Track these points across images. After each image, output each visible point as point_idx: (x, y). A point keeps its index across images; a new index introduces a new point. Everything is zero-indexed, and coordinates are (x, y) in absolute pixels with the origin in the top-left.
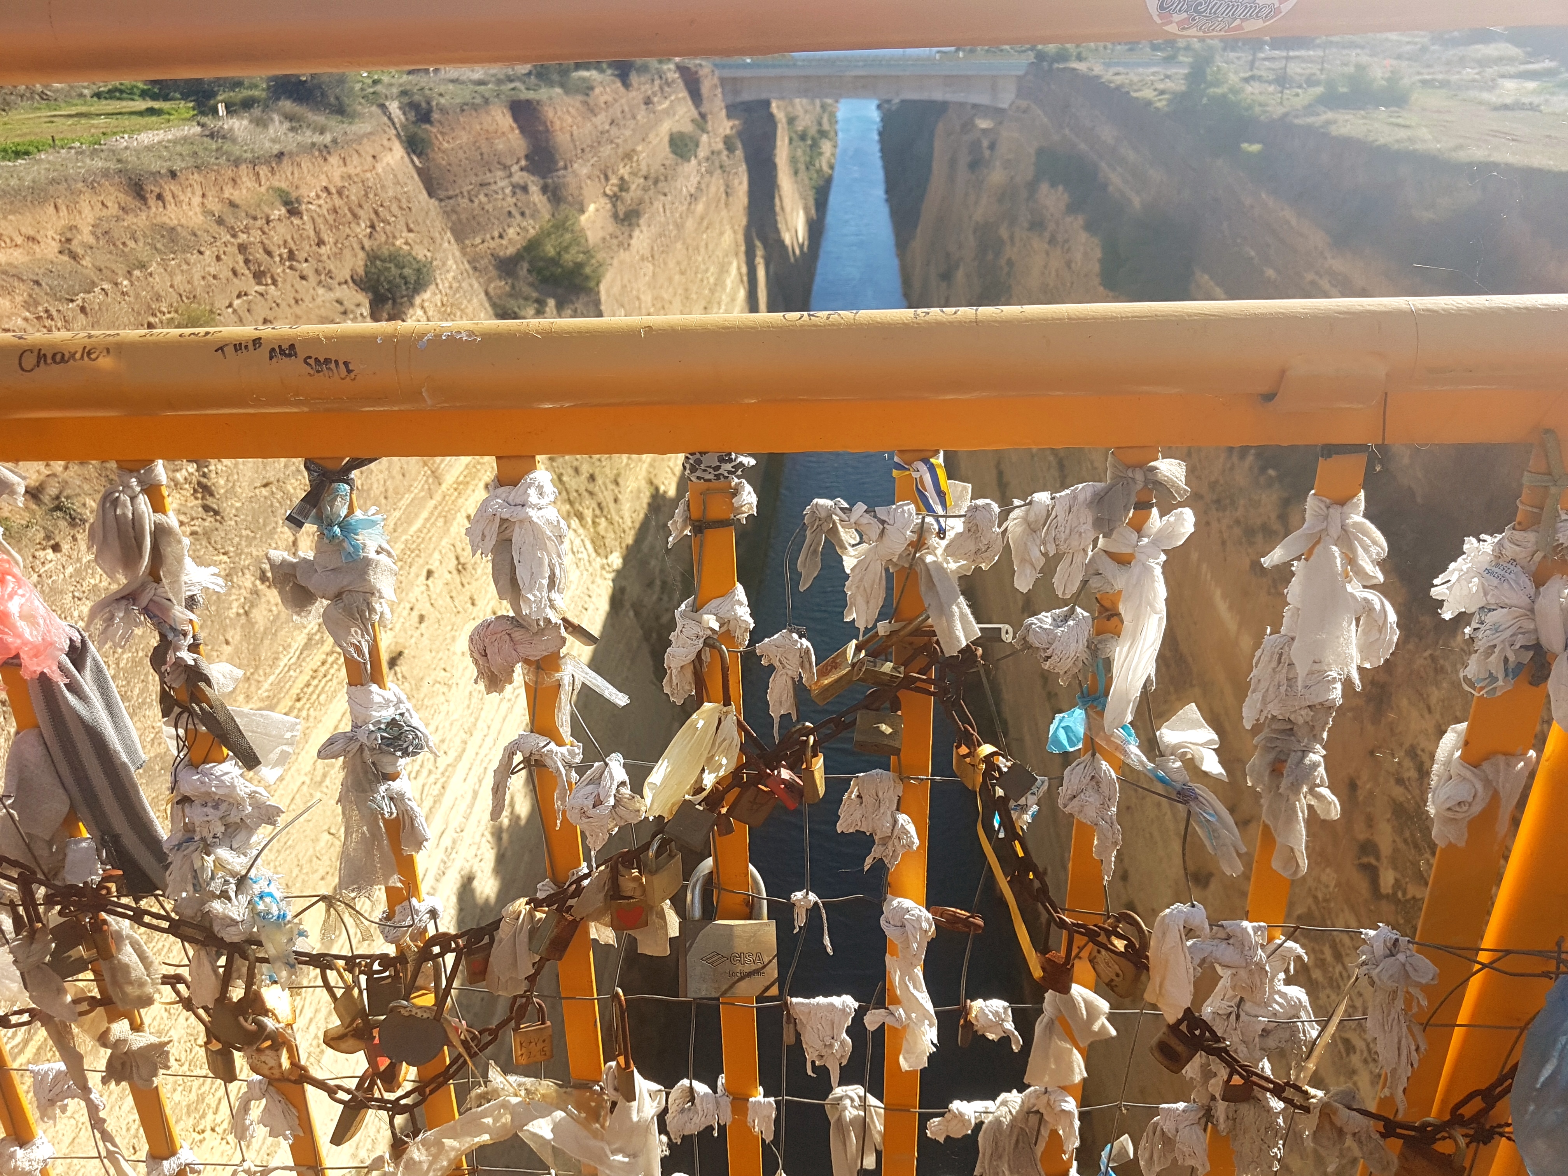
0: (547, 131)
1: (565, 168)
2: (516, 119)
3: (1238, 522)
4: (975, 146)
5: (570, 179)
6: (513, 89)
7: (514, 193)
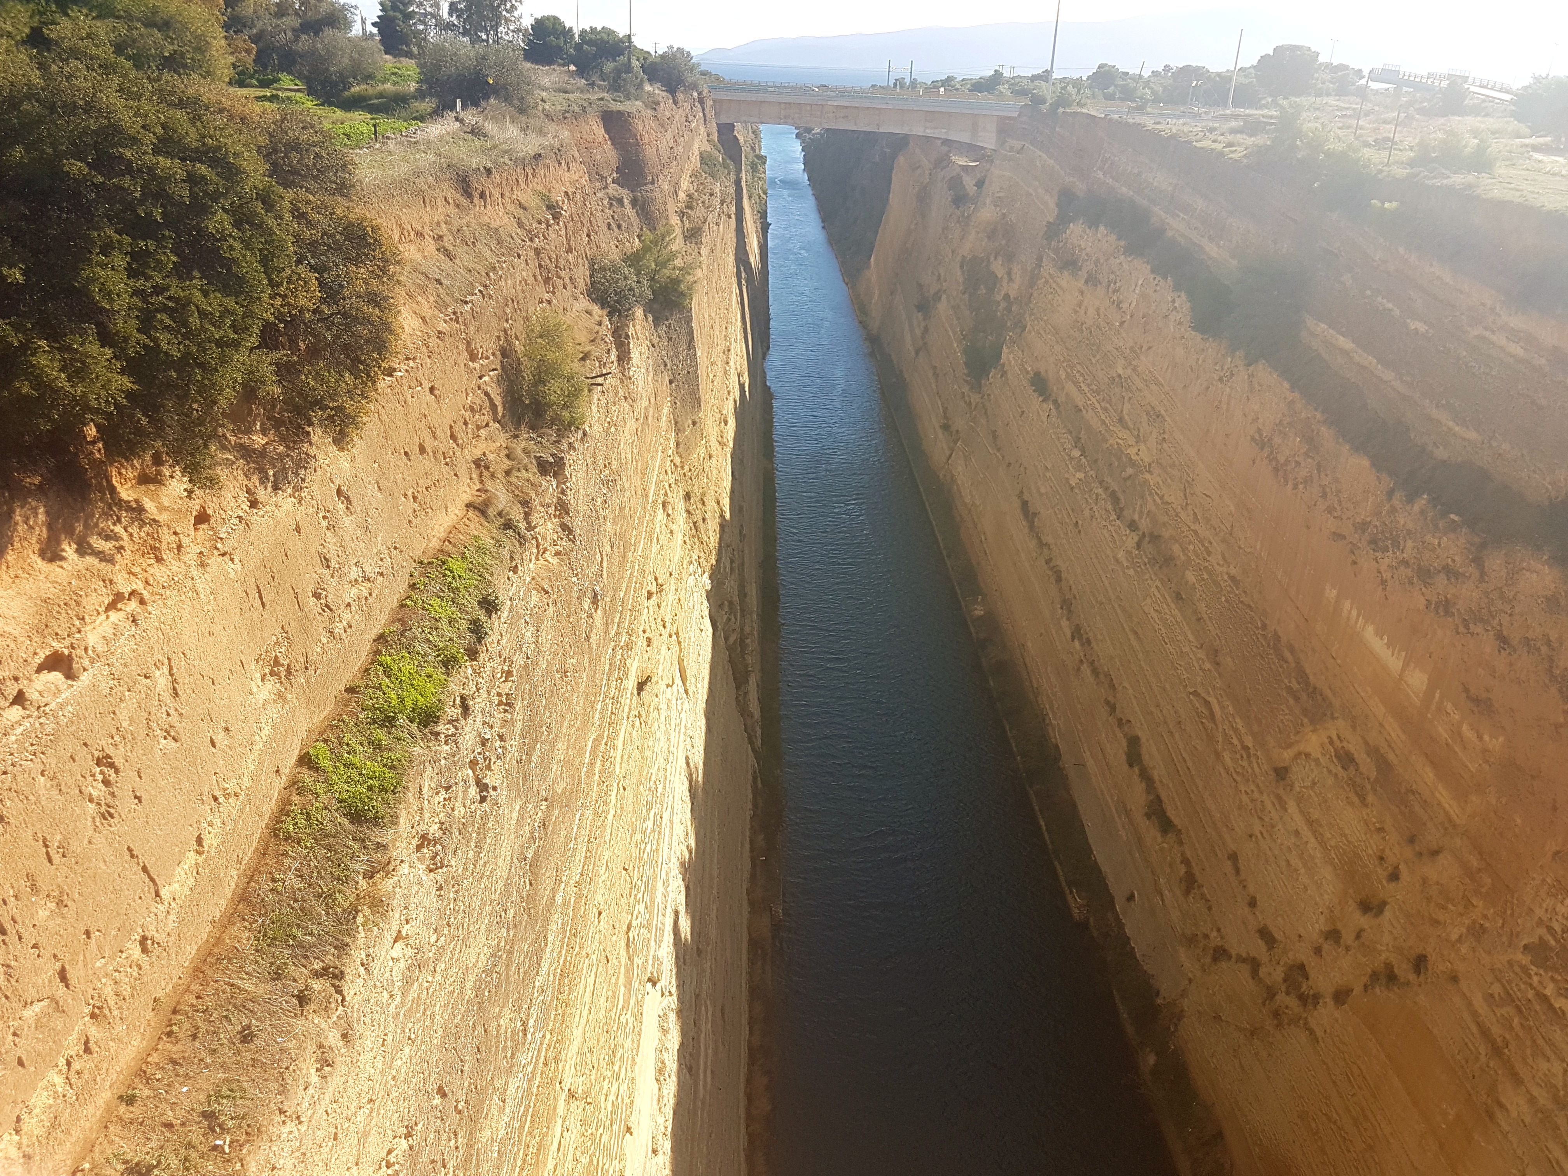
0: (638, 144)
1: (653, 183)
2: (607, 131)
3: (1405, 563)
4: (955, 183)
5: (657, 194)
6: (602, 99)
7: (611, 205)
